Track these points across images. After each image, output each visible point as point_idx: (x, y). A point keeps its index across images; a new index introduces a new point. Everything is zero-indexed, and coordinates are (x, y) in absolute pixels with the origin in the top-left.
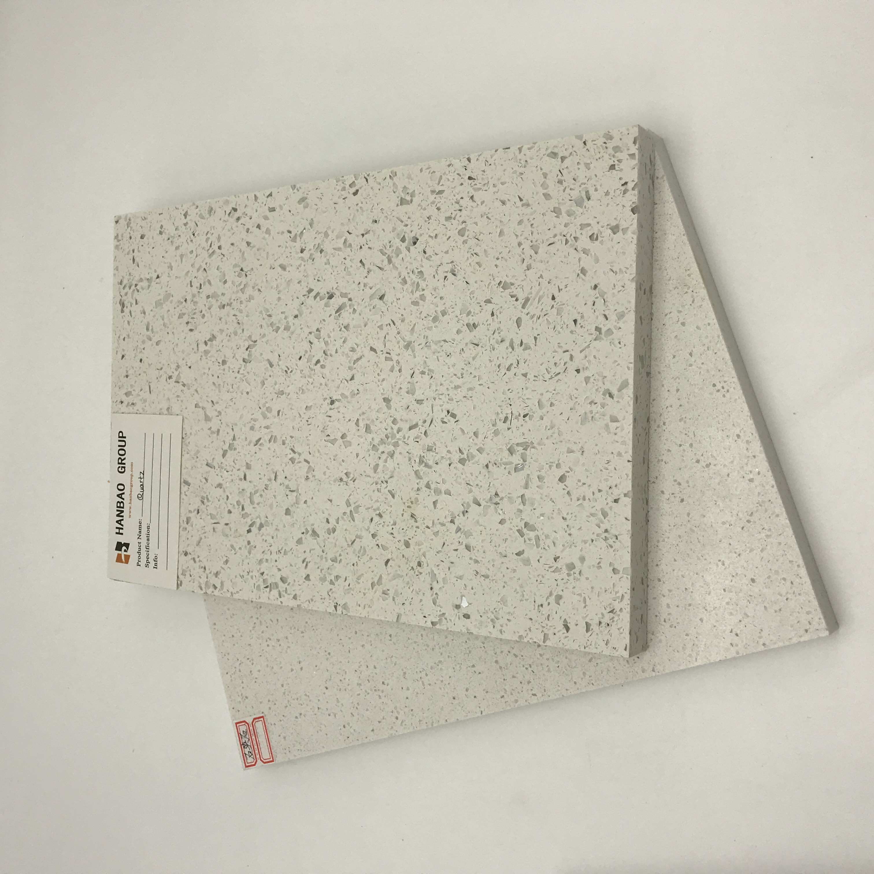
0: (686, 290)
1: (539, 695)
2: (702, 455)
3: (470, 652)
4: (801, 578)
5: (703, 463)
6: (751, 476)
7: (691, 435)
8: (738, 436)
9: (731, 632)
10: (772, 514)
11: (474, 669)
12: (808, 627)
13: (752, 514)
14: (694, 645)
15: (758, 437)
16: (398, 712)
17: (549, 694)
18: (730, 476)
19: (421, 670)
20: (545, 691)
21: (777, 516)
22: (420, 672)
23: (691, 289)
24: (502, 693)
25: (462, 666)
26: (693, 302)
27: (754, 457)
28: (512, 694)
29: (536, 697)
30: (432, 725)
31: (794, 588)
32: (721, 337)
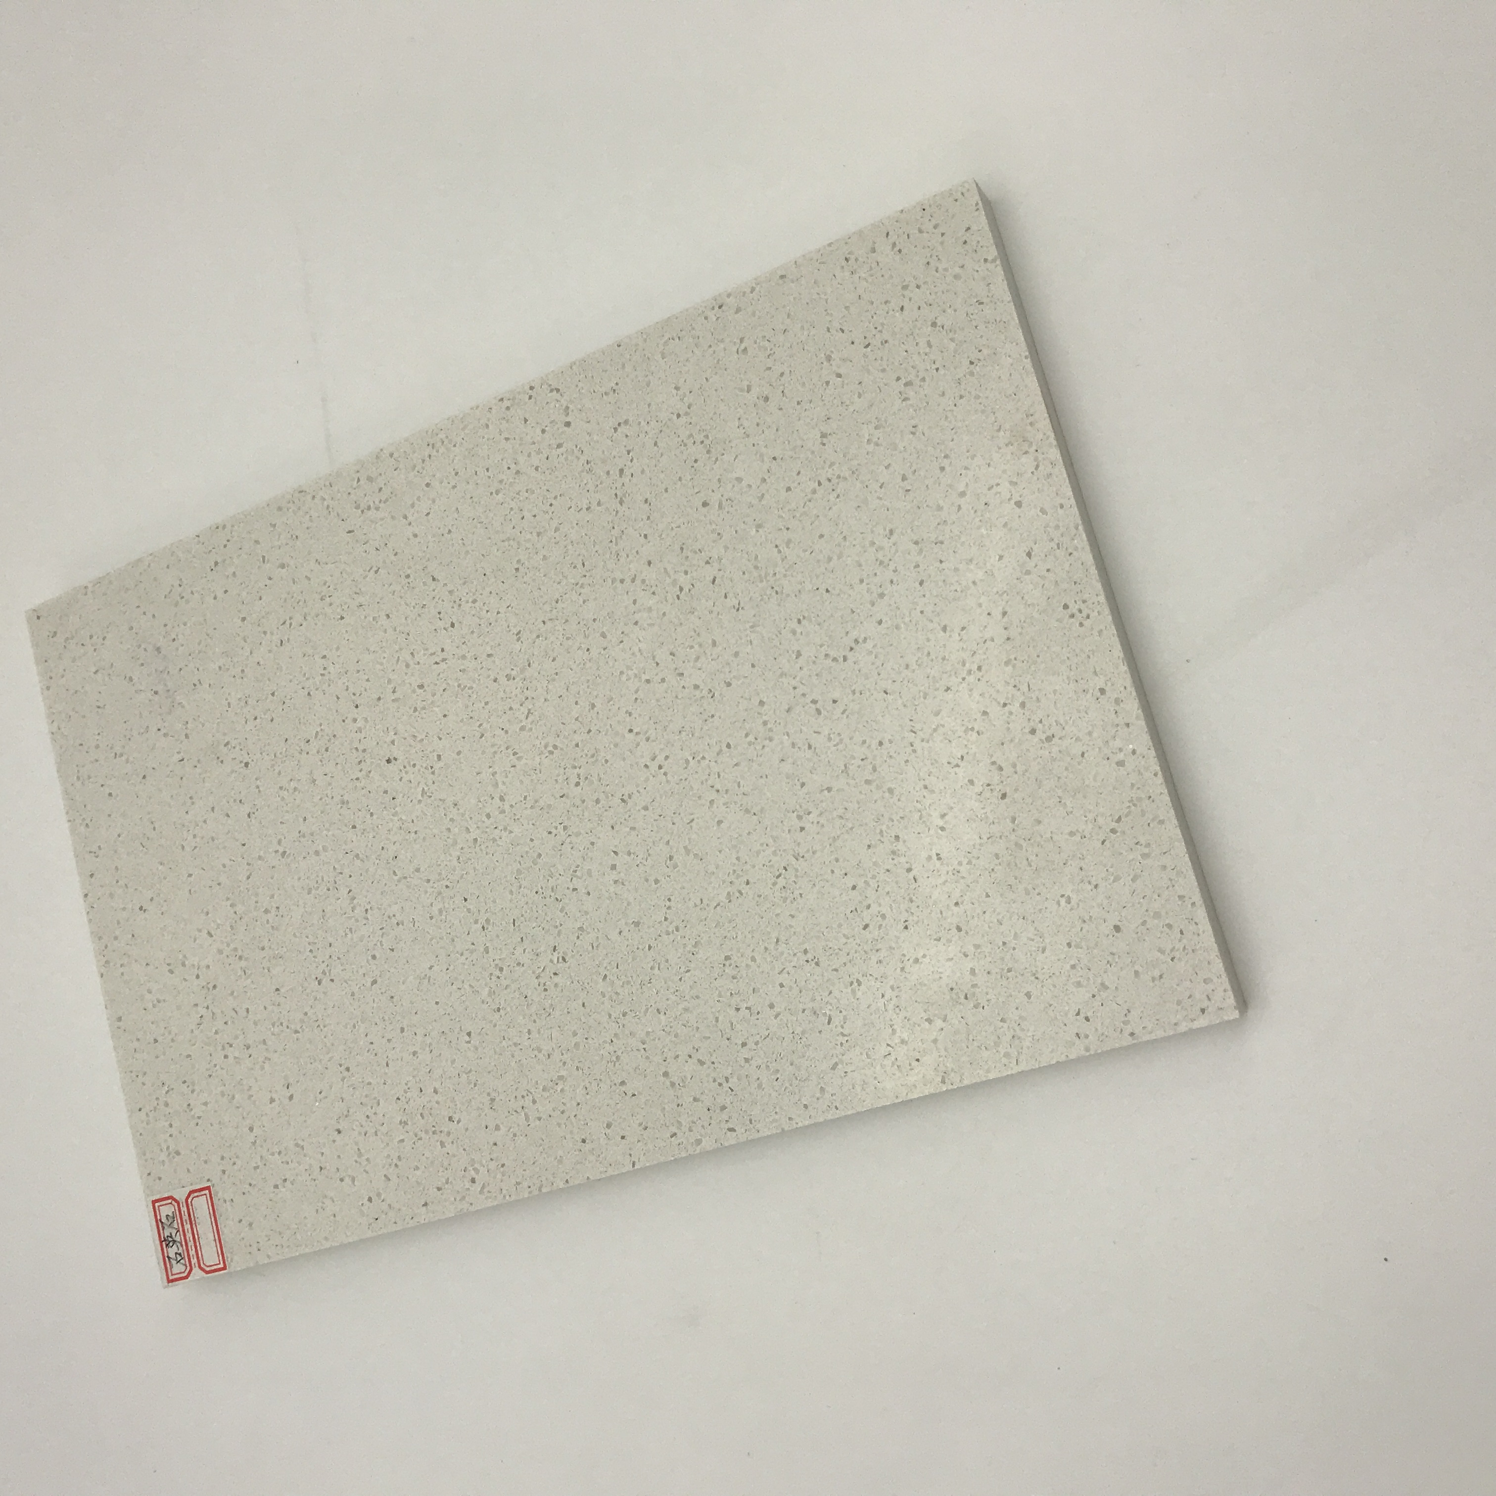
0: (1027, 449)
1: (740, 1130)
2: (1041, 722)
3: (618, 1058)
4: (1196, 924)
5: (1040, 735)
6: (1121, 756)
7: (1025, 688)
8: (1102, 691)
9: (1078, 1014)
10: (1153, 820)
11: (623, 1088)
12: (1204, 1006)
13: (1119, 820)
14: (1013, 1037)
15: (1134, 694)
16: (476, 1171)
17: (758, 1126)
18: (1086, 755)
19: (525, 1094)
20: (751, 1123)
21: (1162, 822)
22: (523, 1097)
23: (1034, 448)
24: (674, 1129)
25: (601, 1085)
26: (1037, 467)
27: (1128, 725)
28: (691, 1130)
29: (734, 1134)
30: (540, 1190)
31: (1185, 941)
32: (1081, 528)
